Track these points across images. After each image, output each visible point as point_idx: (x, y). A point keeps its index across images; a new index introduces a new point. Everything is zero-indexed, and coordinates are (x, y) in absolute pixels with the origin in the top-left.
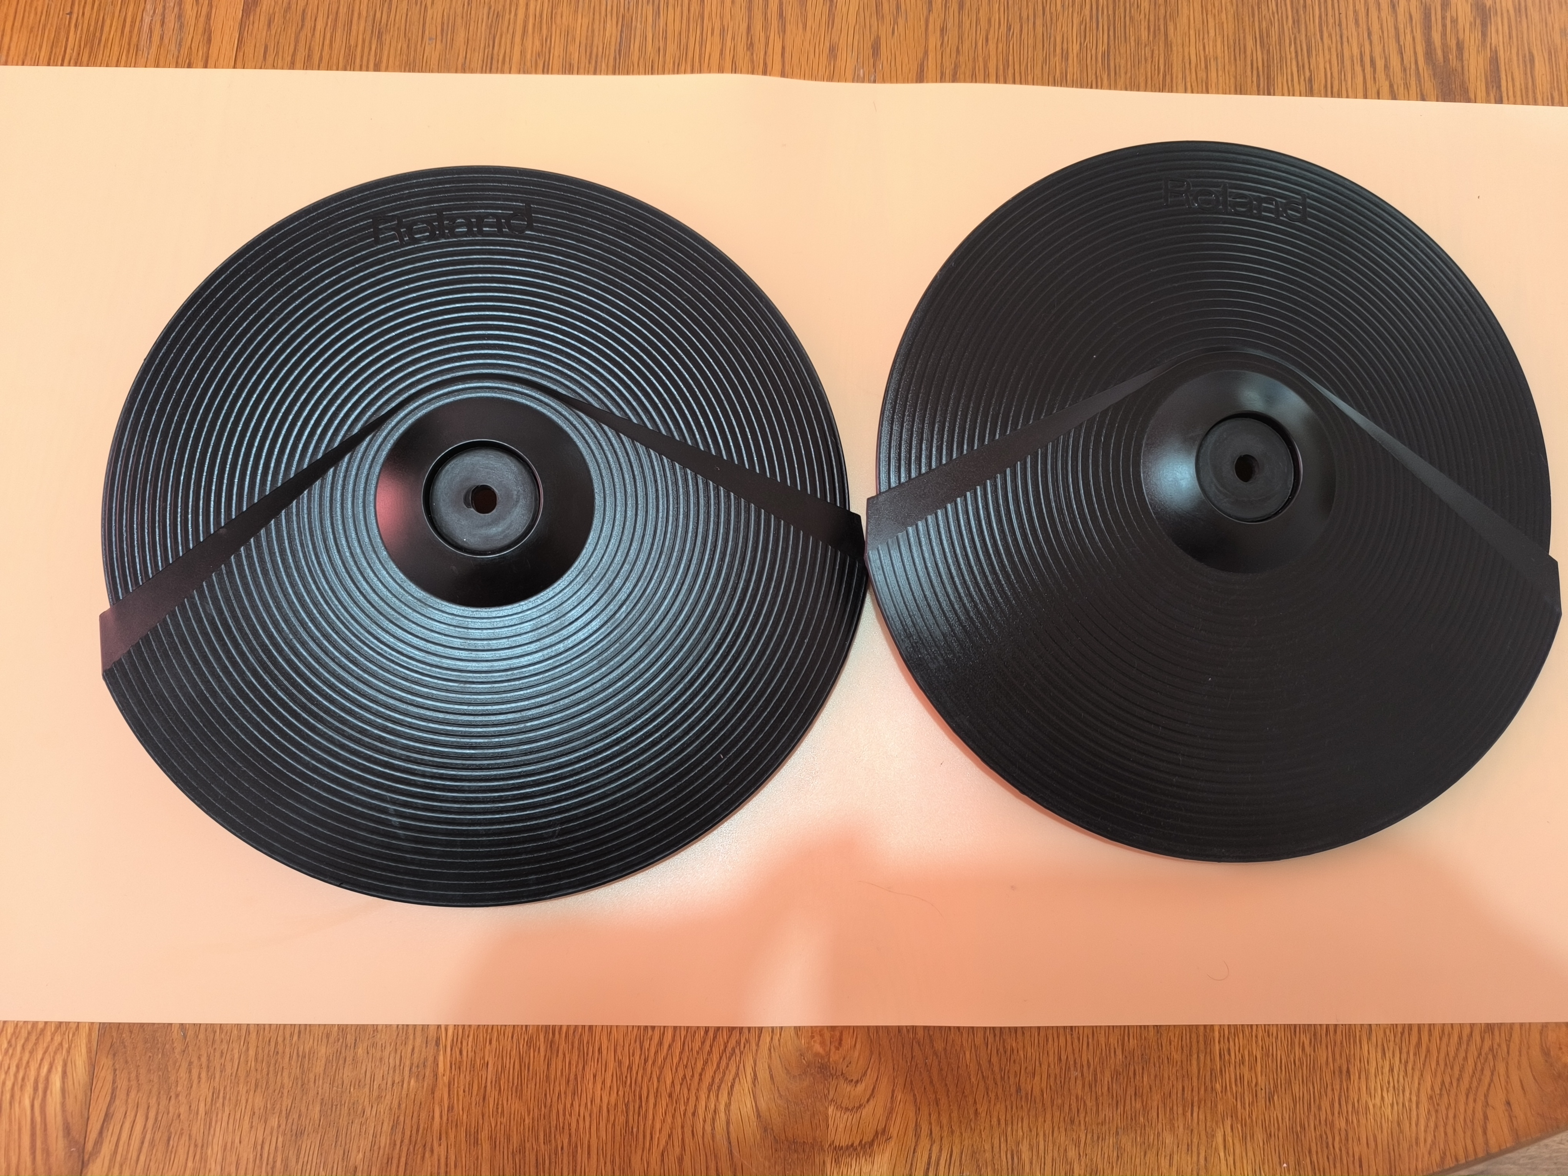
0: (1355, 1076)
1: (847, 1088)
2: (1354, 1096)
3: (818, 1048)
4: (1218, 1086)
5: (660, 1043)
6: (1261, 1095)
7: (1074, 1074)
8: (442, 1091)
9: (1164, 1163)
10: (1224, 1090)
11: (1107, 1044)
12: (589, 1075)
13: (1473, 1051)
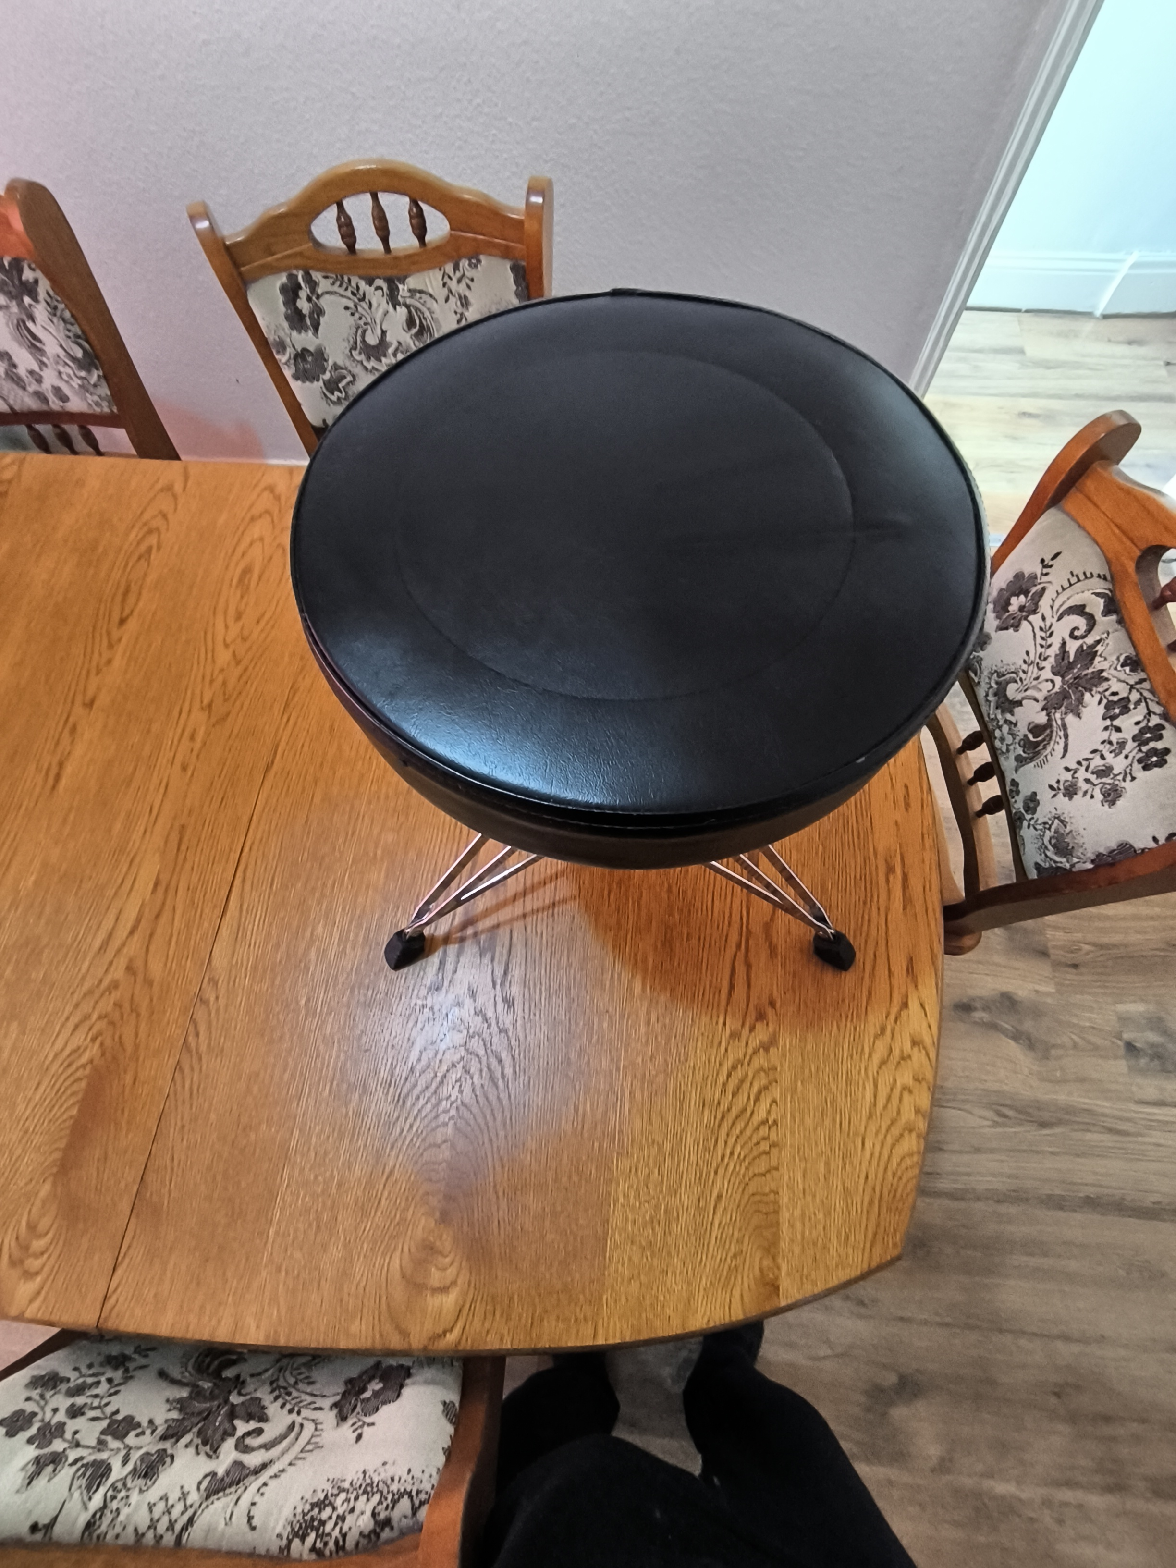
0: (669, 1274)
1: (440, 1259)
2: (668, 1283)
3: (432, 1239)
4: (606, 1273)
5: (364, 1230)
6: (626, 1280)
7: (542, 1261)
8: (269, 1245)
9: (578, 1310)
10: (609, 1275)
11: (558, 1247)
12: (332, 1244)
13: (726, 1267)
